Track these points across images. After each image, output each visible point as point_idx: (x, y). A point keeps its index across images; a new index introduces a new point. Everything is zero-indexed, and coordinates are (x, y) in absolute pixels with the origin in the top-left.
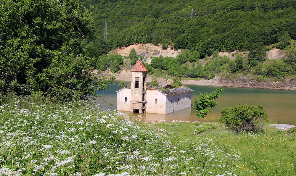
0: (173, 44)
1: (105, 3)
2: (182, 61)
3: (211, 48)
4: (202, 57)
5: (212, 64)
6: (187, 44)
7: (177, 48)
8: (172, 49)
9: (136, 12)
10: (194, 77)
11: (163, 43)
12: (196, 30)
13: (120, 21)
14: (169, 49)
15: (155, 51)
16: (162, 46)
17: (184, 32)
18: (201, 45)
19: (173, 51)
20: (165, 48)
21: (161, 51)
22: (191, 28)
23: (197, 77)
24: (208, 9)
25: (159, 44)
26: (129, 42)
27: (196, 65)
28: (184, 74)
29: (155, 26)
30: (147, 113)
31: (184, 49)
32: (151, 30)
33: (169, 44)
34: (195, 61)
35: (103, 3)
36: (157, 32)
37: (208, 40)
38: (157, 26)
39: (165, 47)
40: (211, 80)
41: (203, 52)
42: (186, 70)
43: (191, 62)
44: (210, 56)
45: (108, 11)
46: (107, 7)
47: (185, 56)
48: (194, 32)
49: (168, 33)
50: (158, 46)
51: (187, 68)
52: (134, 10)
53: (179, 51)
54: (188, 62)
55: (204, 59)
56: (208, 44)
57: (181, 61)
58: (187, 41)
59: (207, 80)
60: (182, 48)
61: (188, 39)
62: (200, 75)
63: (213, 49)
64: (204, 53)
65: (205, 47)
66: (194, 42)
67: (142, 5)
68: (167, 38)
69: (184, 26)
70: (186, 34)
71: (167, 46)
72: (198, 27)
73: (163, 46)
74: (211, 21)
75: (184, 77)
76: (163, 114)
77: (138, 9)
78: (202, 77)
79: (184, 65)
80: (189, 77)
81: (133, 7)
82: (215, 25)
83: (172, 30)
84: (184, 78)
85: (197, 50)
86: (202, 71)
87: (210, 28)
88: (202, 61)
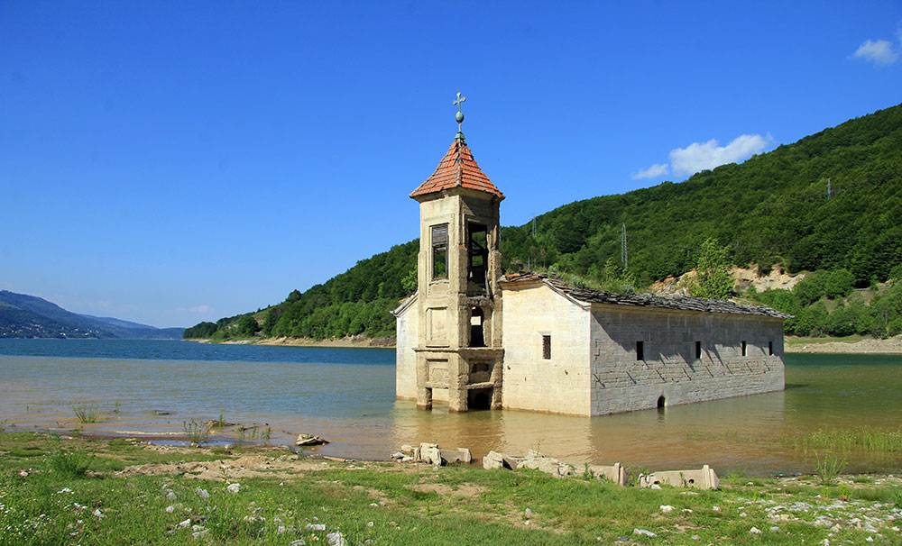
0: (785, 261)
1: (642, 203)
2: (807, 298)
3: (885, 259)
4: (864, 284)
5: (892, 296)
6: (820, 257)
7: (794, 270)
8: (782, 272)
9: (704, 211)
10: (840, 333)
11: (758, 261)
12: (841, 222)
13: (669, 231)
14: (775, 273)
15: (740, 281)
16: (756, 268)
17: (810, 232)
18: (858, 255)
19: (785, 277)
20: (764, 272)
21: (756, 280)
22: (829, 221)
23: (851, 334)
24: (869, 176)
25: (750, 265)
26: (681, 265)
27: (847, 304)
28: (813, 327)
29: (739, 227)
30: (508, 409)
31: (813, 270)
32: (731, 235)
33: (774, 263)
34: (844, 296)
35: (639, 205)
36: (743, 238)
37: (875, 241)
38: (743, 226)
39: (764, 268)
40: (890, 340)
41: (864, 273)
42: (820, 317)
43: (831, 298)
44: (883, 281)
45: (647, 217)
46: (646, 209)
47: (814, 284)
48: (837, 229)
49: (770, 236)
50: (748, 268)
51: (823, 312)
52: (700, 207)
53: (801, 276)
54: (824, 300)
55: (868, 289)
56: (877, 250)
57: (806, 296)
58: (821, 251)
59: (879, 341)
60: (807, 268)
61: (821, 246)
62: (860, 328)
63: (892, 262)
64: (867, 274)
65: (869, 260)
66: (837, 251)
67: (717, 197)
68: (769, 249)
69: (809, 218)
70: (816, 234)
71: (770, 266)
72: (846, 215)
73: (760, 268)
74: (879, 199)
75: (814, 336)
76: (578, 416)
77: (709, 206)
78: (864, 334)
79: (814, 306)
80: (828, 337)
81: (699, 204)
82: (893, 204)
83: (781, 230)
84: (815, 339)
85: (848, 268)
86: (862, 316)
87: (879, 213)
88: (862, 293)
